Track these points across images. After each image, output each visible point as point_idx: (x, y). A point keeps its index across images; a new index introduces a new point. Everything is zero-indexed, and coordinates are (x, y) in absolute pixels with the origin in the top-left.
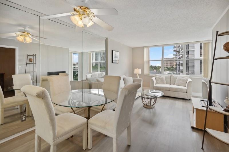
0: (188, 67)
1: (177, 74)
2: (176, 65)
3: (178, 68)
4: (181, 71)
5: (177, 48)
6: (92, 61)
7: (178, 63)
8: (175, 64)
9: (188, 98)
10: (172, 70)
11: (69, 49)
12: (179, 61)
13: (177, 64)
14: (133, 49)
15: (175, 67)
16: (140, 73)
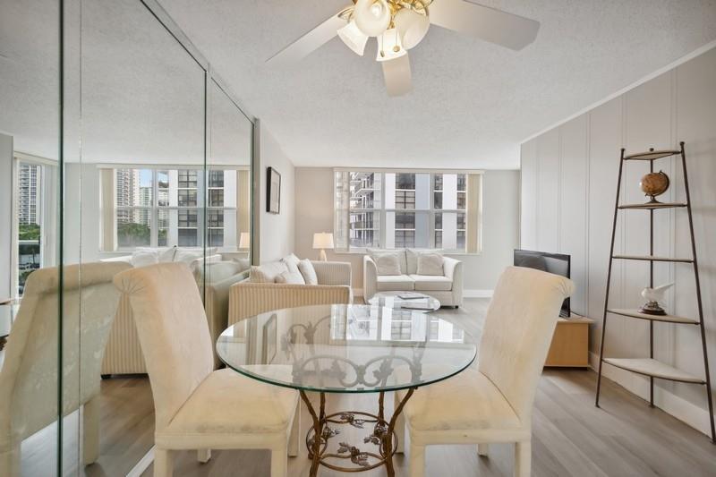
0: (372, 232)
6: (115, 206)
9: (455, 305)
14: (298, 171)
16: (332, 246)
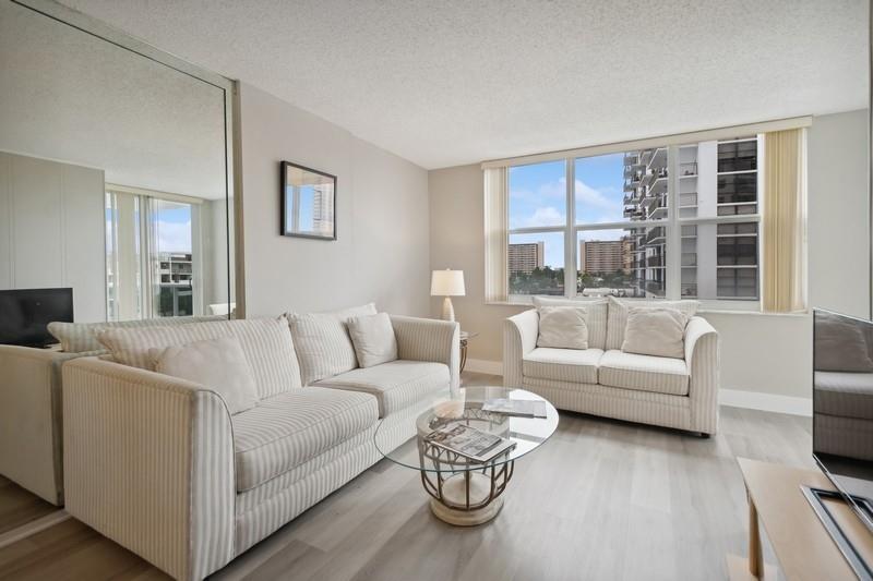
1: (635, 296)
2: (633, 264)
3: (639, 275)
4: (650, 285)
5: (635, 203)
7: (639, 258)
8: (629, 260)
9: (699, 429)
10: (618, 284)
11: (103, 172)
12: (644, 249)
13: (635, 261)
14: (434, 176)
15: (628, 271)
16: (462, 292)
